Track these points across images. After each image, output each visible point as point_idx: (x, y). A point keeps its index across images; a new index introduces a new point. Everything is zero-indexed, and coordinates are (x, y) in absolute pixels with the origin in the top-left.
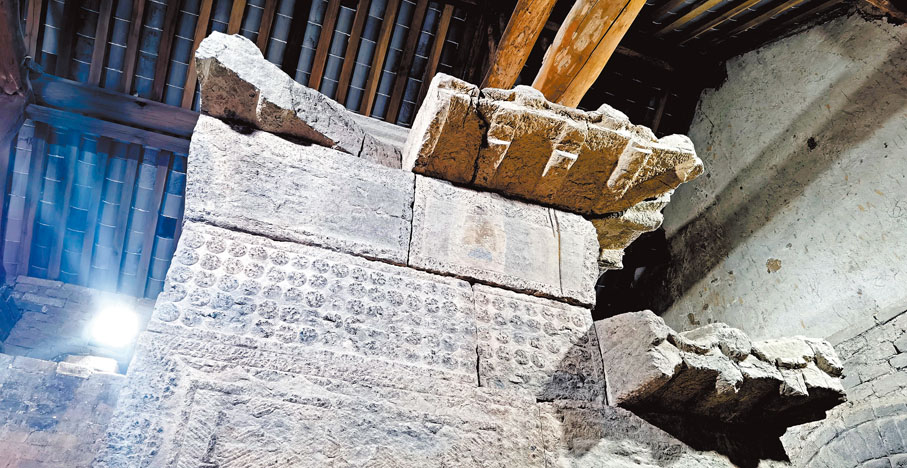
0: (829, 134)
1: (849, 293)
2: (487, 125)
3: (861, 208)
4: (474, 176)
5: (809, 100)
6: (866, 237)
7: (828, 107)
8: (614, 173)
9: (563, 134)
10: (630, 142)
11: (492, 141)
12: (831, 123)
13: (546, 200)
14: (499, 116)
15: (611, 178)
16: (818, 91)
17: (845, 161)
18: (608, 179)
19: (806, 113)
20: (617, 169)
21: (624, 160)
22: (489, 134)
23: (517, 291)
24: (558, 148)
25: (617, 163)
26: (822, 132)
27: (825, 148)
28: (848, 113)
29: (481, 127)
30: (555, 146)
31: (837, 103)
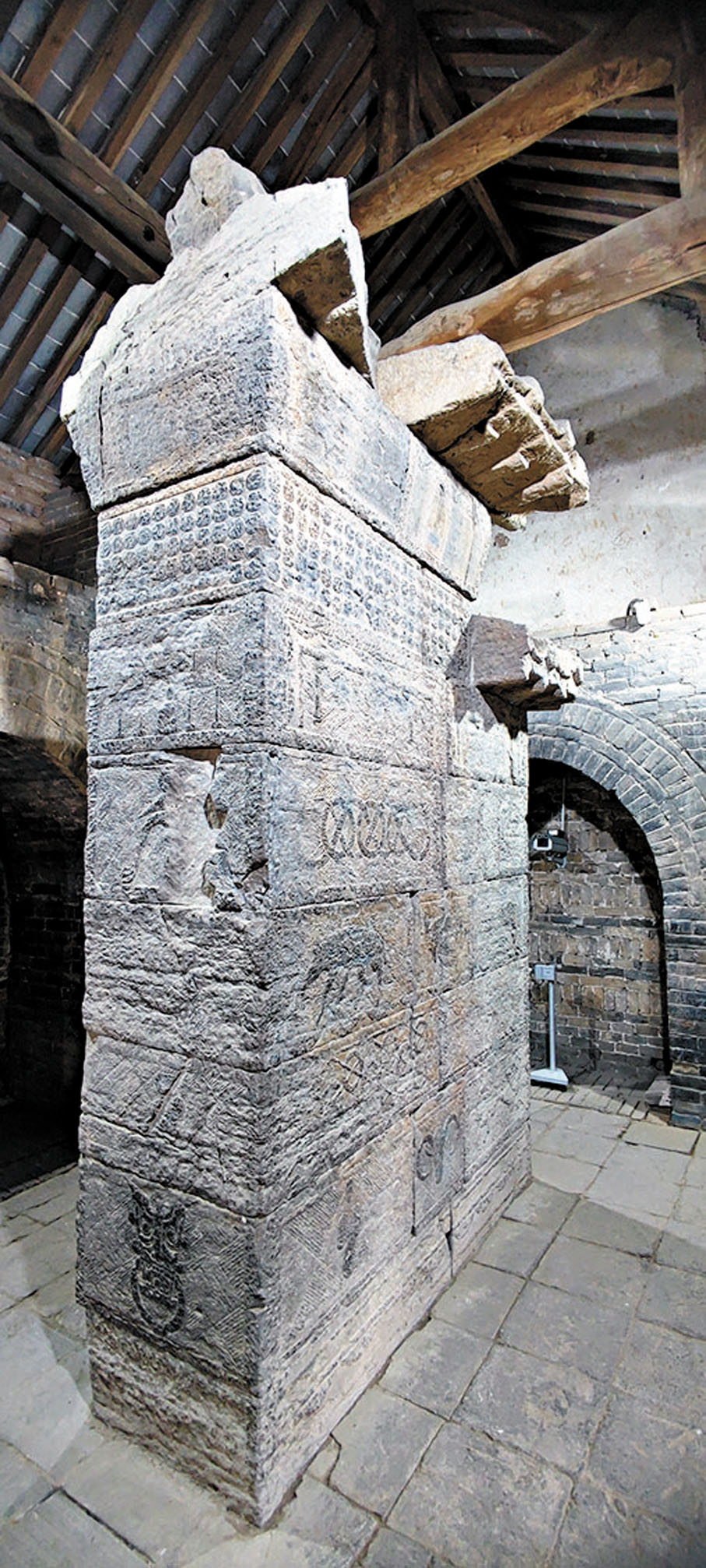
0: (608, 437)
1: (551, 592)
2: (495, 413)
3: (596, 523)
4: (447, 449)
5: (611, 390)
6: (586, 551)
7: (622, 407)
8: (535, 485)
9: (534, 443)
10: (565, 467)
11: (489, 429)
12: (615, 426)
13: (475, 487)
14: (511, 411)
15: (531, 488)
16: (623, 385)
17: (606, 473)
18: (527, 487)
19: (601, 401)
20: (540, 484)
21: (551, 479)
22: (491, 420)
23: (444, 580)
24: (522, 453)
25: (543, 478)
26: (604, 431)
27: (598, 450)
28: (634, 427)
29: (490, 411)
30: (522, 449)
31: (631, 409)
